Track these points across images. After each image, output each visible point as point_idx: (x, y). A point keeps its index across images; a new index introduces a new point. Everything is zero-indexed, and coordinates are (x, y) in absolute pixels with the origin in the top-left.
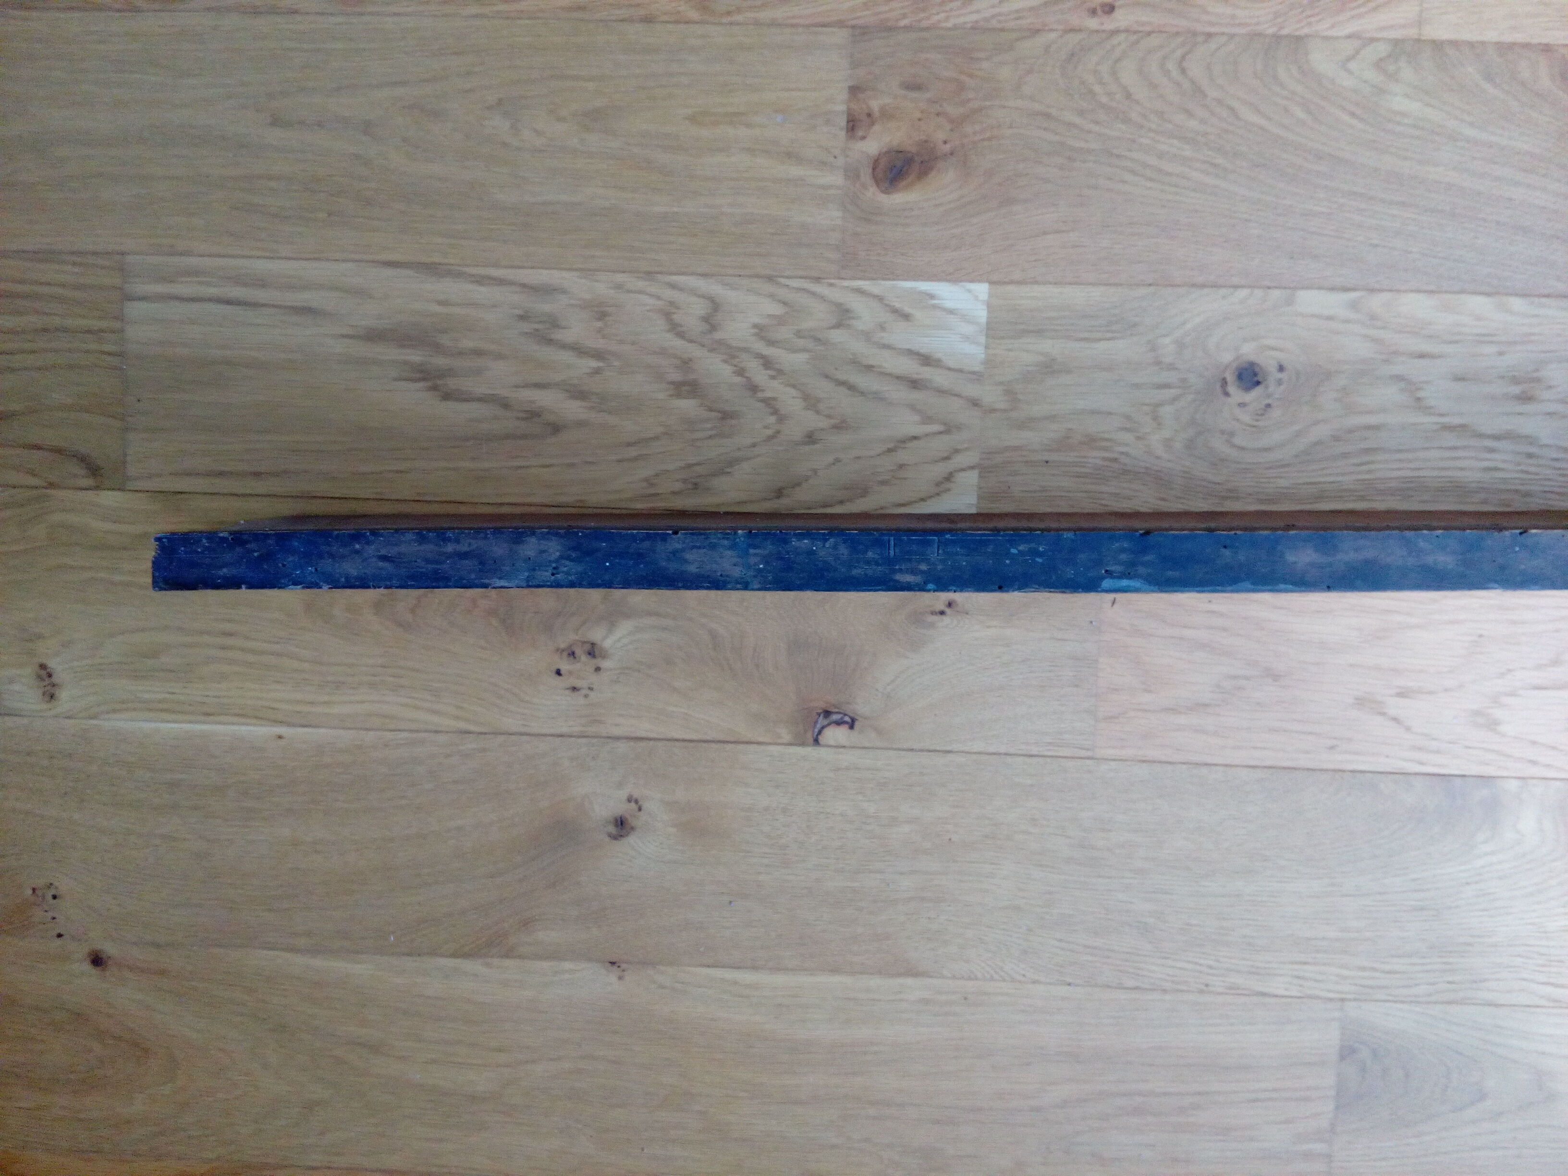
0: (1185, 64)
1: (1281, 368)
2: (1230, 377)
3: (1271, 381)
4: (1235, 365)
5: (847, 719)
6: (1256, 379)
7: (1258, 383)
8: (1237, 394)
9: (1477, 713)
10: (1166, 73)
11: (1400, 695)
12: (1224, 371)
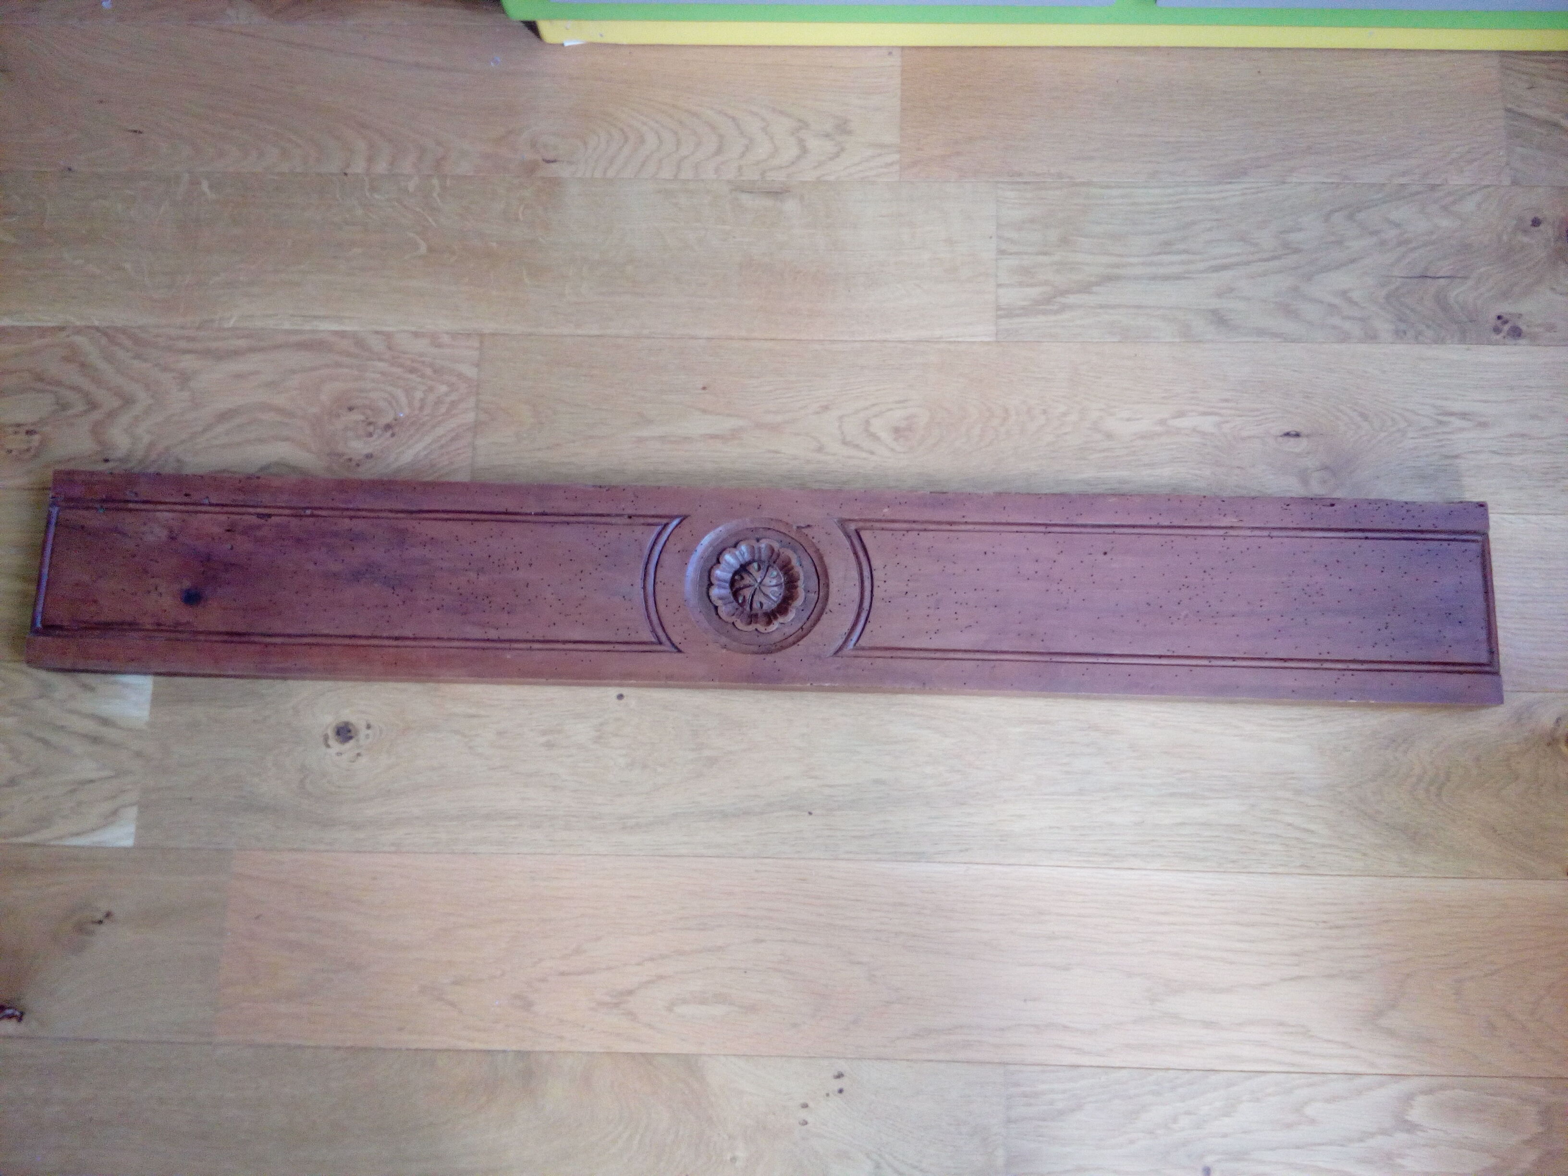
1: (369, 727)
2: (331, 733)
3: (362, 736)
4: (334, 724)
5: (17, 1013)
6: (350, 734)
7: (351, 738)
8: (336, 746)
9: (517, 997)
11: (455, 983)
12: (327, 728)
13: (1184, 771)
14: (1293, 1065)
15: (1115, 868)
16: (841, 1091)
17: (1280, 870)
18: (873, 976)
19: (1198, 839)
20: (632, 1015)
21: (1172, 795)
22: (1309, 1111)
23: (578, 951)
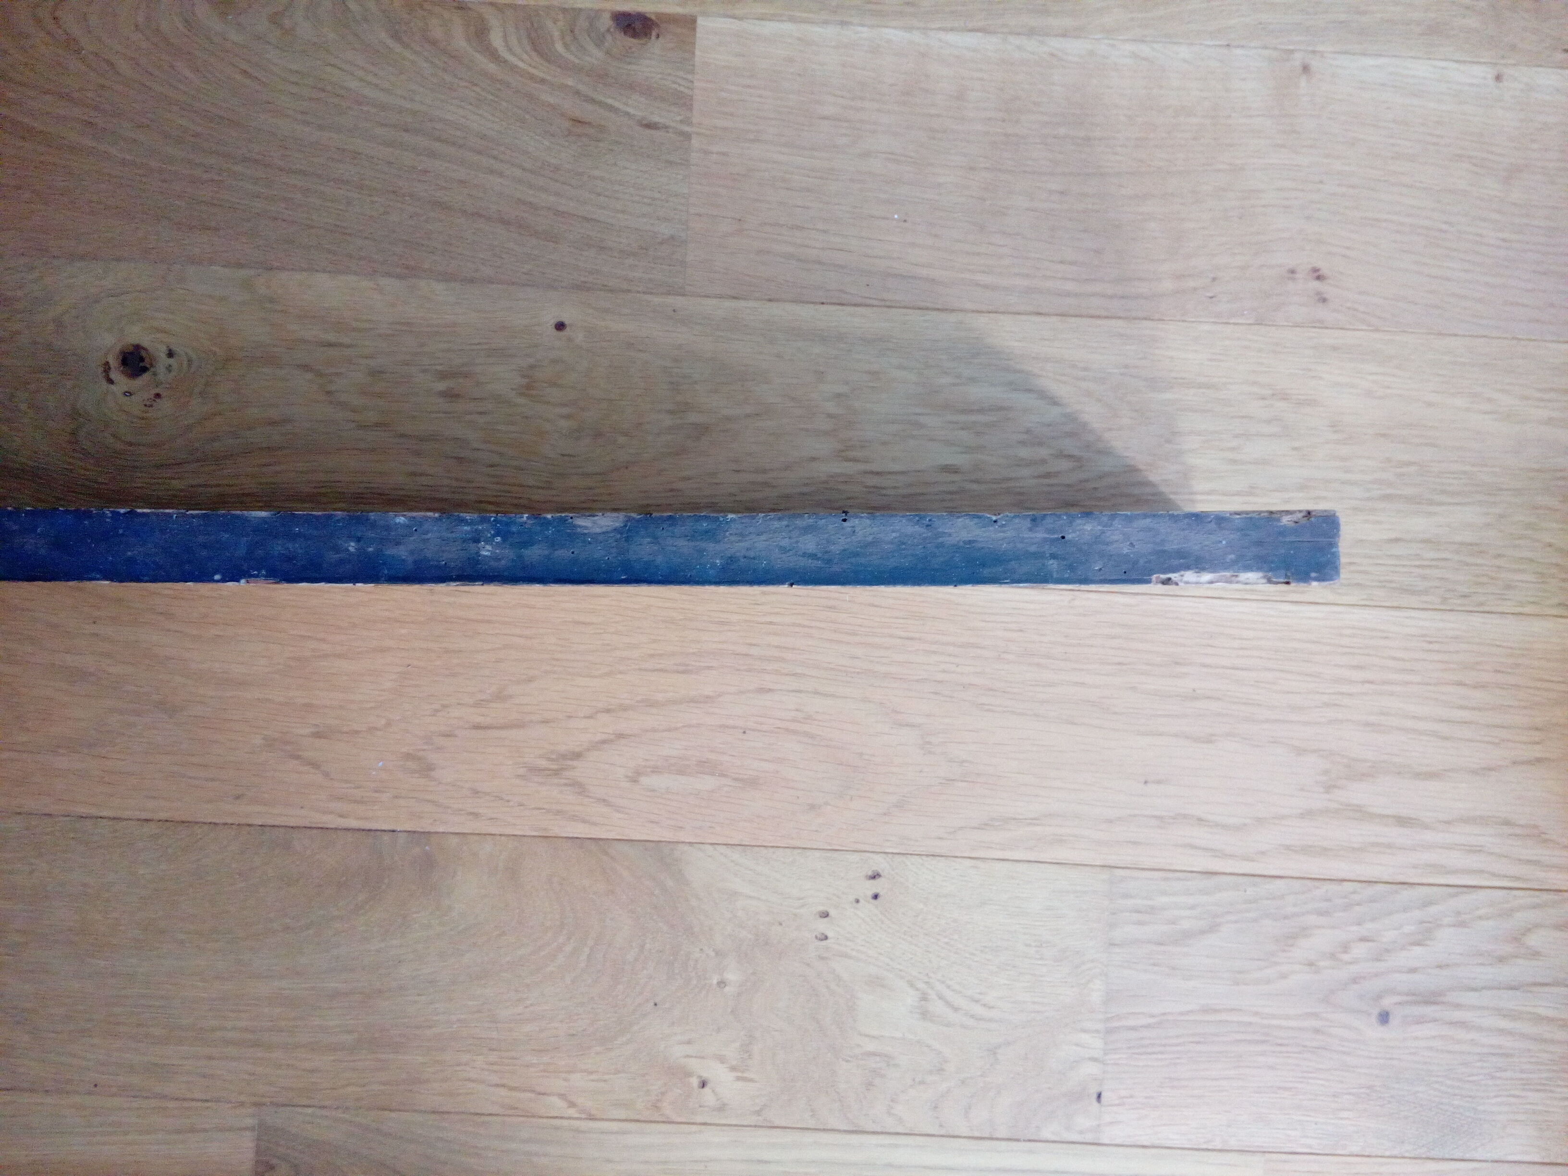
0: (58, 14)
1: (170, 354)
2: (114, 363)
3: (160, 368)
4: (118, 348)
6: (141, 364)
7: (144, 370)
8: (122, 382)
9: (408, 756)
10: (38, 21)
11: (318, 735)
12: (106, 354)
13: (1410, 464)
14: (1517, 878)
15: (1292, 602)
16: (876, 897)
17: (1527, 609)
18: (929, 743)
19: (1417, 563)
20: (580, 788)
21: (1387, 498)
22: (1534, 940)
23: (500, 697)
